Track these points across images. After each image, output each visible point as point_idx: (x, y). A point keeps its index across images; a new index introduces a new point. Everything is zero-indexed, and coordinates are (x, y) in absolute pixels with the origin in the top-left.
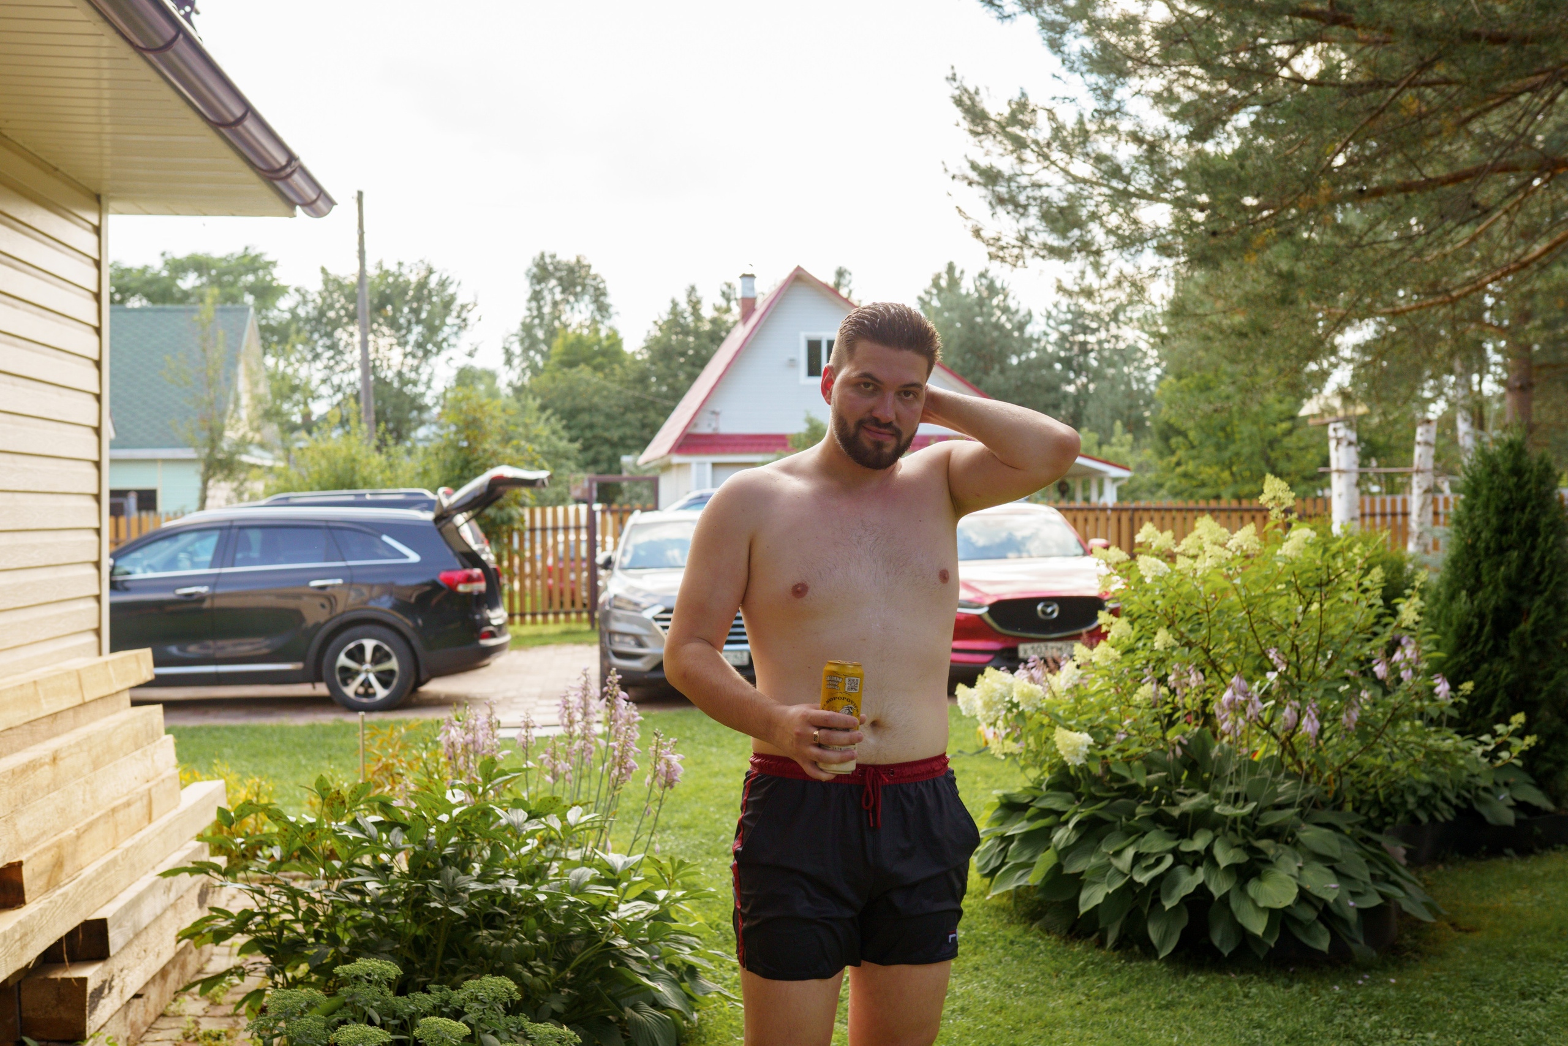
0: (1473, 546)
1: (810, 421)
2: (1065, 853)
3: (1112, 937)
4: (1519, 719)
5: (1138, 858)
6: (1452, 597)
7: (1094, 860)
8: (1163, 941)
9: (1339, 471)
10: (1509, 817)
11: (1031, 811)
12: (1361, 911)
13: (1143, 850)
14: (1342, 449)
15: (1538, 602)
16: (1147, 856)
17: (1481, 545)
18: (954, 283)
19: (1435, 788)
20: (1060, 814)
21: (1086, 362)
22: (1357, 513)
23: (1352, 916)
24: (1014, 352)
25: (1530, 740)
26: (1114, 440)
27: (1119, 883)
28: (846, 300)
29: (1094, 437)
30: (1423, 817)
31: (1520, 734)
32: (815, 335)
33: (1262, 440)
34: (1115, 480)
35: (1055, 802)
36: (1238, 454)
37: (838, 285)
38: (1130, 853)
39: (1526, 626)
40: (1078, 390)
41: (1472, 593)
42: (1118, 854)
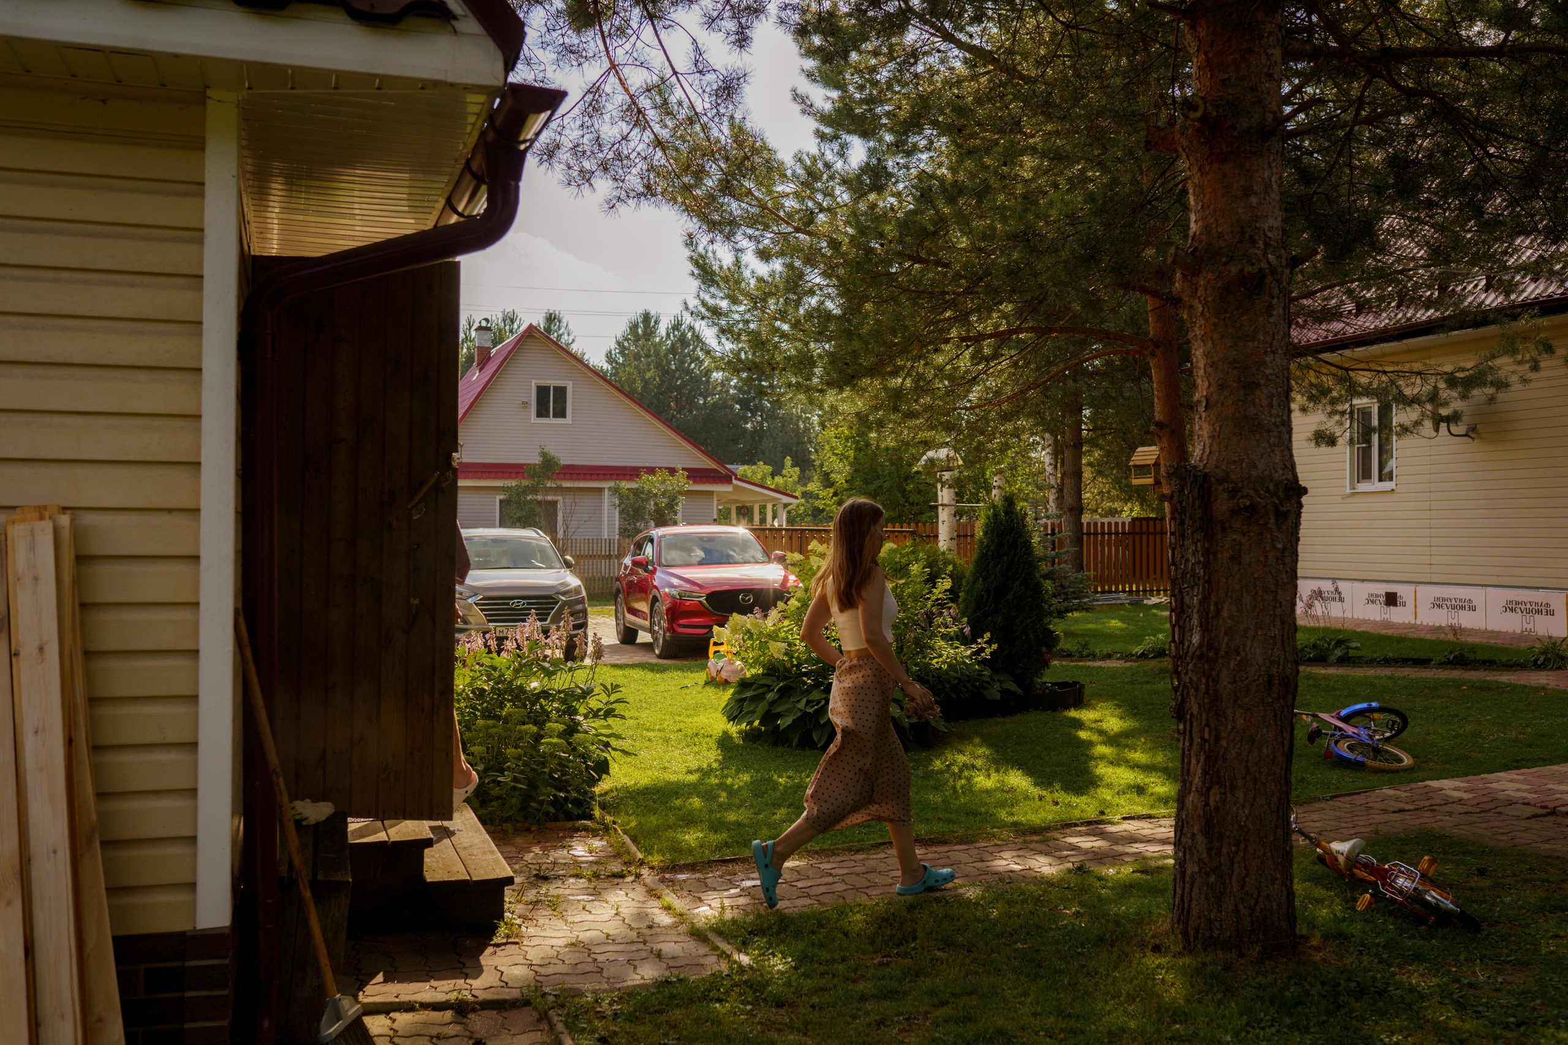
0: (986, 554)
1: (544, 455)
2: (772, 703)
3: (795, 741)
4: (987, 636)
5: (808, 702)
6: (975, 582)
7: (787, 706)
8: (820, 739)
9: (942, 505)
10: (998, 696)
11: (755, 686)
12: (911, 724)
13: (811, 698)
14: (945, 490)
15: (1017, 583)
16: (813, 701)
17: (990, 553)
18: (649, 333)
19: (959, 679)
20: (768, 686)
21: (762, 404)
22: (955, 534)
23: (907, 725)
24: (701, 394)
25: (995, 646)
26: (784, 472)
27: (799, 714)
28: (556, 343)
29: (768, 469)
30: (954, 696)
31: (989, 643)
32: (543, 382)
33: (899, 477)
34: (786, 505)
35: (767, 681)
36: (880, 487)
37: (548, 330)
38: (804, 700)
39: (1010, 597)
40: (754, 427)
41: (984, 580)
42: (798, 701)
